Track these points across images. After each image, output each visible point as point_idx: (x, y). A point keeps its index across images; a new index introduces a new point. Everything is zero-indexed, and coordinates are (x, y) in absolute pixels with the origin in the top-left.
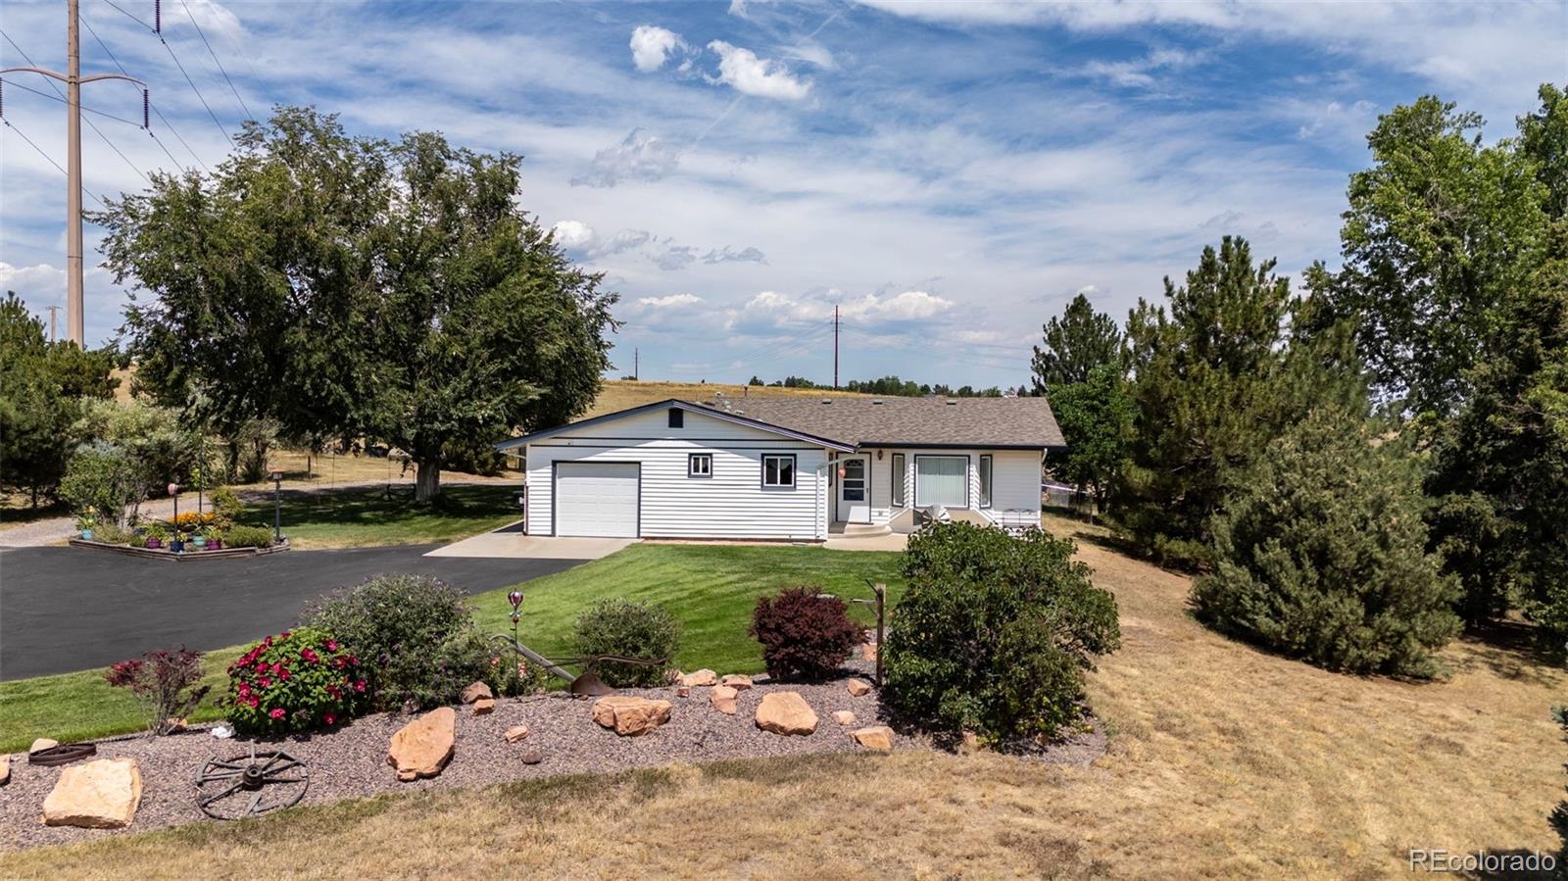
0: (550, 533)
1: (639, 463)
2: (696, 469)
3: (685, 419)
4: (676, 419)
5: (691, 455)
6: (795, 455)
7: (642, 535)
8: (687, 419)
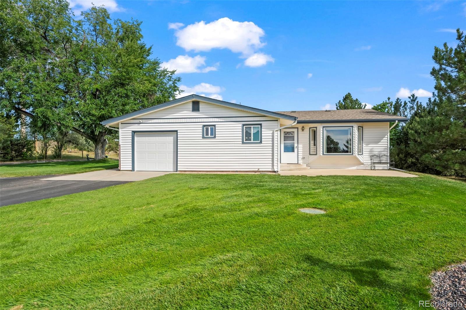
0: (131, 169)
1: (177, 131)
2: (207, 134)
3: (200, 107)
4: (196, 106)
5: (204, 126)
6: (261, 125)
7: (178, 169)
8: (201, 106)
